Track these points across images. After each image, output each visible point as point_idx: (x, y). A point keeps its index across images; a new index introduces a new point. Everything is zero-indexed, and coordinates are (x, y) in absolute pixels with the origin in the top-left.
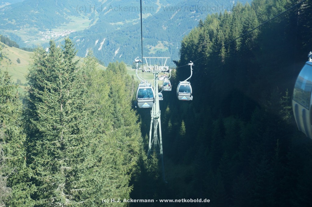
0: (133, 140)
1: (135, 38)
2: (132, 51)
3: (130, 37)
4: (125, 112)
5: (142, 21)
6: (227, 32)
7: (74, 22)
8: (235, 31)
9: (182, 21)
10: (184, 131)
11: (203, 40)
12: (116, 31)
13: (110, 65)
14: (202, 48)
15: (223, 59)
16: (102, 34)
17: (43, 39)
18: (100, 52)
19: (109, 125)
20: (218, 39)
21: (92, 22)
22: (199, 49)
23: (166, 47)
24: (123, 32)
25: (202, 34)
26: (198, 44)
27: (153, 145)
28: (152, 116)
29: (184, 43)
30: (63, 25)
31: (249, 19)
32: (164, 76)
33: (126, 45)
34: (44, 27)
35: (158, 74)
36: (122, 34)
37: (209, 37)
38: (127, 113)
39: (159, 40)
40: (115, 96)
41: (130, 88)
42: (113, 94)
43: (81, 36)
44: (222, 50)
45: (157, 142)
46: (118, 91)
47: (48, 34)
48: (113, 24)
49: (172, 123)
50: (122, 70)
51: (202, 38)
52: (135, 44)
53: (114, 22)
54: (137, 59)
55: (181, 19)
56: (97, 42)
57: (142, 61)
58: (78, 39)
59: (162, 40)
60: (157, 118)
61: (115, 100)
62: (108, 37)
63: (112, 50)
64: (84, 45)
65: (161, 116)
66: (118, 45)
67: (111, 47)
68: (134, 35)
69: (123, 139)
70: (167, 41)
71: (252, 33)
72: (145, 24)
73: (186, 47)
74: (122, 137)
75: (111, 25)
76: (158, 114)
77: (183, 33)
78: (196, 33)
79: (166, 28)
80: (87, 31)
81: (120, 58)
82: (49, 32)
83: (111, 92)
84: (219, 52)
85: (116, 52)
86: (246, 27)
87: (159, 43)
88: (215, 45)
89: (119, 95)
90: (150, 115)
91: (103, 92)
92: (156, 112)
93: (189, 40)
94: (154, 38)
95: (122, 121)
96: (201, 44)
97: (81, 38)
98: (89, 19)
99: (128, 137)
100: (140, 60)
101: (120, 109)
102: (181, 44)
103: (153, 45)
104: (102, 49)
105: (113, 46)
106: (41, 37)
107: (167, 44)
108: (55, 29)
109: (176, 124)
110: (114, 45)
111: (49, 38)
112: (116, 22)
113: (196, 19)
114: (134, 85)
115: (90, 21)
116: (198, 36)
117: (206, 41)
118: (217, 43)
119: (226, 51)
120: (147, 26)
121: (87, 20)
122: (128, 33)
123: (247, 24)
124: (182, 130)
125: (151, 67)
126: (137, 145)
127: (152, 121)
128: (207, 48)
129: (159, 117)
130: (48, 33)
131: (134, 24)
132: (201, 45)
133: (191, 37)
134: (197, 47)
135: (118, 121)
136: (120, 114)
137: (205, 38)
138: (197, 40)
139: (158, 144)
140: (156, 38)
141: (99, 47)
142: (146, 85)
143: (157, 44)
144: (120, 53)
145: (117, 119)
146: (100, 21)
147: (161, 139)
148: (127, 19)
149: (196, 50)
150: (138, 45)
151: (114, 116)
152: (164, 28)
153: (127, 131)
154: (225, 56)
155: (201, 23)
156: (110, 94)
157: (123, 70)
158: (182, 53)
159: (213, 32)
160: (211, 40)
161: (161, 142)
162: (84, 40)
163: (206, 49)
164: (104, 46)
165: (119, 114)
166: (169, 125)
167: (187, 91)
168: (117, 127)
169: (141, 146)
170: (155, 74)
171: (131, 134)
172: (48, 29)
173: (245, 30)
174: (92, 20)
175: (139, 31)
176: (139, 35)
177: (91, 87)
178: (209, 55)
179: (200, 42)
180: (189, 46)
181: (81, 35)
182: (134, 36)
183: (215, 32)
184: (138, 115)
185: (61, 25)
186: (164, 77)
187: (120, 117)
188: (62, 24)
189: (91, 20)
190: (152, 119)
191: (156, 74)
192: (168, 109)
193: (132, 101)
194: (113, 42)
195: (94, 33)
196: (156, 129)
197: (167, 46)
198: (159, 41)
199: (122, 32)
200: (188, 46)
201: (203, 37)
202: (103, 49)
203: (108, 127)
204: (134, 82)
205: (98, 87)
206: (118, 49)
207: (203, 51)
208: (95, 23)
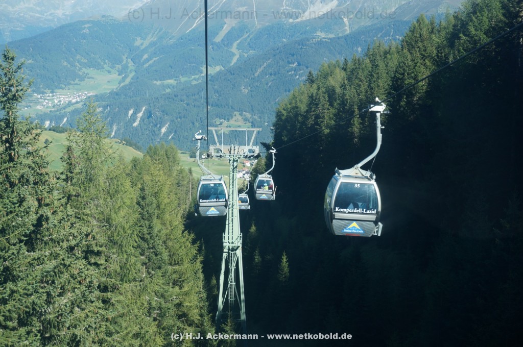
0: (187, 294)
1: (195, 106)
2: (190, 129)
3: (188, 105)
4: (171, 237)
5: (208, 79)
6: (362, 88)
7: (93, 78)
8: (378, 86)
9: (274, 80)
10: (286, 273)
11: (317, 105)
12: (164, 95)
13: (150, 149)
14: (315, 119)
15: (356, 138)
16: (140, 100)
17: (39, 107)
18: (136, 129)
19: (130, 270)
20: (347, 101)
21: (123, 79)
22: (310, 120)
23: (247, 122)
24: (175, 96)
25: (314, 95)
26: (307, 111)
27: (226, 303)
28: (224, 244)
29: (280, 112)
30: (74, 83)
31: (405, 64)
32: (243, 170)
33: (180, 118)
34: (41, 86)
35: (237, 161)
36: (173, 100)
37: (327, 99)
38: (175, 239)
39: (235, 111)
40: (151, 204)
41: (185, 189)
42: (147, 201)
43: (104, 103)
44: (354, 121)
45: (235, 296)
46: (156, 195)
47: (48, 98)
48: (158, 83)
49: (262, 255)
50: (170, 158)
51: (315, 101)
52: (196, 117)
53: (160, 80)
54: (198, 135)
55: (273, 76)
56: (131, 112)
57: (206, 138)
58: (99, 107)
59: (241, 111)
60: (235, 248)
61: (150, 212)
62: (149, 104)
63: (156, 126)
64: (110, 118)
65: (243, 244)
66: (166, 117)
67: (154, 122)
68: (193, 102)
69: (166, 292)
70: (249, 112)
71: (414, 88)
72: (212, 84)
73: (283, 118)
74: (163, 289)
75: (155, 84)
76: (237, 241)
77: (275, 100)
78: (302, 93)
79: (247, 91)
80: (114, 94)
81: (170, 140)
82: (51, 95)
83: (142, 195)
84: (349, 124)
85: (164, 130)
86: (399, 78)
87: (235, 115)
88: (341, 112)
89: (158, 201)
90: (222, 243)
91: (119, 196)
92: (233, 236)
93: (289, 106)
94: (227, 107)
95: (165, 256)
96: (314, 111)
97: (105, 106)
98: (119, 75)
99: (177, 288)
100: (204, 136)
101: (159, 231)
102: (274, 115)
103: (225, 119)
104: (139, 124)
105: (159, 120)
106: (37, 102)
107: (250, 117)
108: (60, 91)
109: (269, 257)
110: (160, 118)
111: (50, 105)
112: (164, 80)
113: (298, 77)
114: (192, 185)
115: (120, 77)
116: (307, 98)
117: (323, 105)
118: (344, 108)
119: (361, 123)
120: (216, 87)
121: (115, 76)
122: (184, 98)
123: (400, 74)
124: (283, 272)
125: (224, 148)
126: (194, 303)
127: (225, 255)
128: (325, 119)
129: (239, 247)
130: (49, 96)
131: (193, 84)
132: (312, 113)
133: (294, 101)
134: (306, 118)
135: (156, 255)
136: (161, 242)
137: (320, 100)
138: (305, 106)
139: (236, 301)
140: (230, 108)
141: (134, 121)
142: (213, 178)
143: (232, 117)
144: (171, 132)
145: (154, 252)
146: (137, 78)
147: (242, 290)
148: (182, 75)
149: (303, 123)
150: (201, 118)
151: (148, 245)
152: (243, 91)
153: (175, 276)
154: (360, 131)
155: (311, 78)
156: (140, 200)
157: (174, 158)
158: (277, 129)
159: (334, 90)
160: (331, 105)
161: (243, 297)
162: (109, 109)
163: (322, 120)
164: (142, 119)
165: (158, 242)
166: (256, 259)
167: (360, 204)
168: (154, 268)
169: (202, 308)
170: (231, 162)
171: (183, 281)
172: (48, 89)
173: (397, 83)
174: (124, 75)
175: (203, 94)
176: (202, 102)
177: (92, 185)
178: (328, 131)
179: (311, 108)
180: (290, 117)
181: (105, 101)
182: (193, 104)
183: (338, 90)
184: (196, 243)
185: (71, 84)
186: (244, 172)
187: (160, 247)
188: (72, 82)
189: (121, 75)
190: (226, 250)
191: (234, 162)
192: (253, 229)
193: (188, 212)
194: (157, 113)
195: (127, 97)
196: (233, 270)
197: (249, 121)
198: (235, 113)
199: (173, 96)
200: (288, 118)
201: (316, 99)
202: (142, 125)
203: (129, 274)
204: (193, 179)
205: (108, 184)
206: (167, 125)
207: (316, 124)
208: (128, 81)
